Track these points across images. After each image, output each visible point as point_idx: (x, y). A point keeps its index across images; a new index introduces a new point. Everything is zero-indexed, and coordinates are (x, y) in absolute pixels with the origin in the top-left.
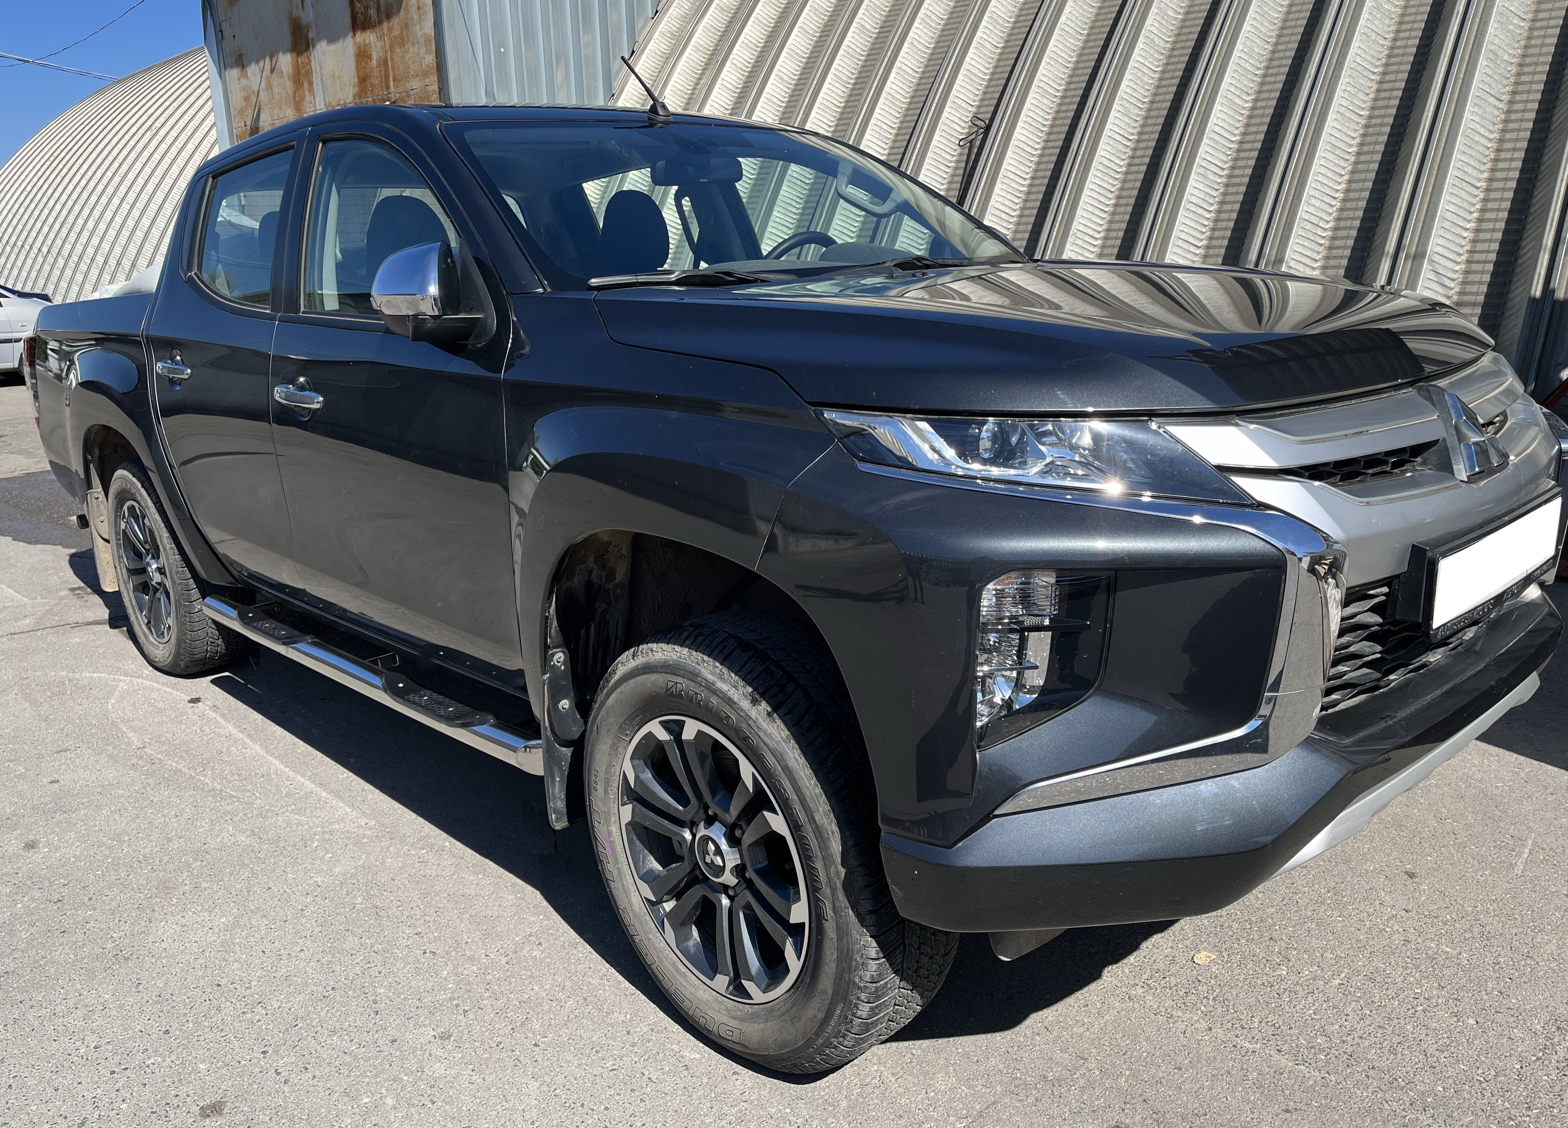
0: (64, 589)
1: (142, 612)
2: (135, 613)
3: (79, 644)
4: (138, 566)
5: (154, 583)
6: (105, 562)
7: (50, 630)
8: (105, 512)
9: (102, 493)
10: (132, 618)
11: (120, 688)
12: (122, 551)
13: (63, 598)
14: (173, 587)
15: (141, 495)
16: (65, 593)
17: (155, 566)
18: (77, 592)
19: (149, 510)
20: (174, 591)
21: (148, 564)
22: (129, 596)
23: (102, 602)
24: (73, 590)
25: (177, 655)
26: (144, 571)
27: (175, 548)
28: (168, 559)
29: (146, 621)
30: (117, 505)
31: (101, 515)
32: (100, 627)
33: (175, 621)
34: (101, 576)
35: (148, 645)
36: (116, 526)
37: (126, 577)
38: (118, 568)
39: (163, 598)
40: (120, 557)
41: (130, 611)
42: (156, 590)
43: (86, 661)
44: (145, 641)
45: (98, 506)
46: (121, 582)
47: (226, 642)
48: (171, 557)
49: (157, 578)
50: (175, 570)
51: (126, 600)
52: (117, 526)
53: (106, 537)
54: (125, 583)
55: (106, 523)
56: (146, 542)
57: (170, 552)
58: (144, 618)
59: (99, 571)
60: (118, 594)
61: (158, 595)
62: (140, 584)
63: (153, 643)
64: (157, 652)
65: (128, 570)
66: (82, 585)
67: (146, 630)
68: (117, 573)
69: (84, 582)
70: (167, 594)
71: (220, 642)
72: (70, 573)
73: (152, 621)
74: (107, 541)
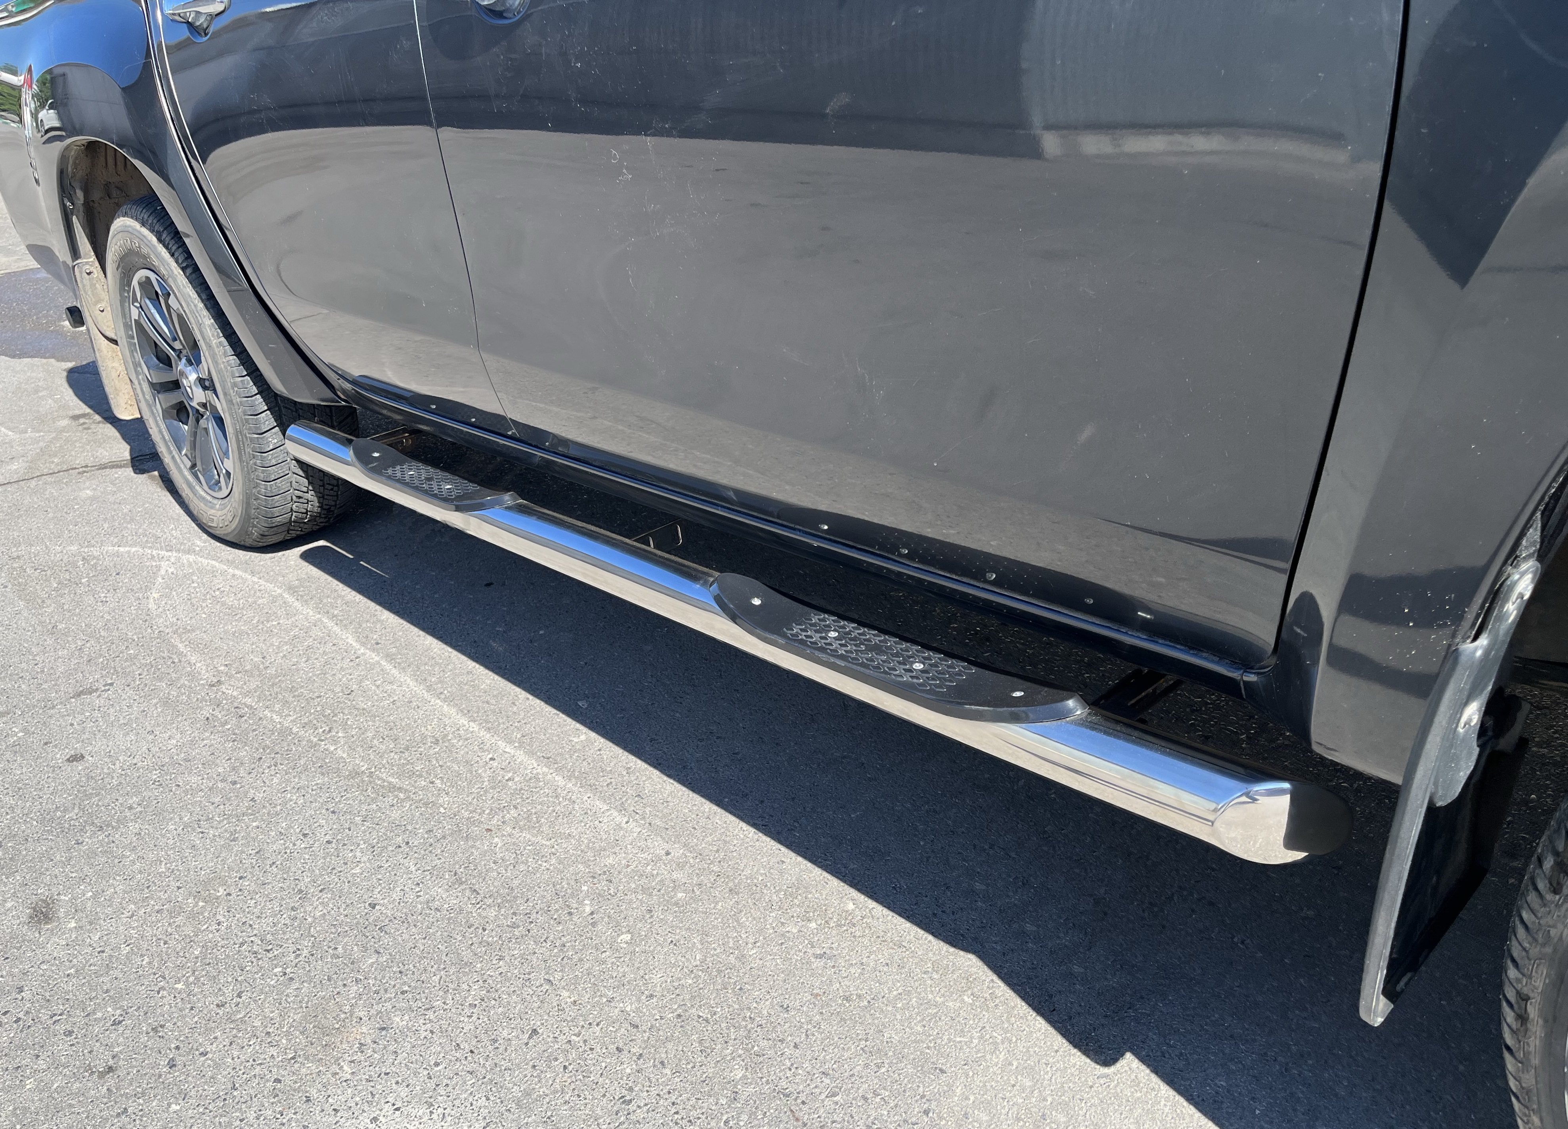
0: (63, 418)
1: (180, 450)
2: (170, 452)
3: (93, 499)
4: (167, 377)
5: (194, 404)
6: (114, 375)
7: (49, 479)
8: (104, 295)
9: (97, 264)
10: (167, 460)
11: (163, 572)
12: (138, 356)
13: (63, 430)
14: (230, 409)
15: (158, 255)
16: (65, 422)
17: (193, 377)
18: (82, 421)
19: (175, 280)
20: (231, 415)
21: (182, 373)
22: (158, 425)
23: (117, 434)
24: (76, 418)
25: (247, 519)
26: (176, 385)
27: (226, 343)
28: (216, 363)
29: (189, 464)
30: (122, 279)
31: (99, 301)
32: (120, 471)
33: (238, 464)
34: (111, 396)
35: (196, 500)
36: (124, 315)
37: (149, 396)
38: (136, 382)
39: (212, 426)
40: (136, 365)
41: (162, 449)
42: (199, 416)
43: (106, 526)
44: (191, 495)
45: (93, 286)
46: (143, 405)
47: (321, 497)
48: (222, 360)
49: (199, 396)
50: (229, 381)
51: (154, 432)
52: (126, 314)
53: (112, 335)
54: (149, 406)
55: (108, 313)
56: (175, 339)
57: (219, 351)
58: (185, 459)
59: (107, 389)
60: (140, 422)
61: (202, 422)
62: (172, 407)
63: (204, 498)
64: (213, 512)
65: (152, 385)
66: (88, 410)
67: (190, 478)
68: (134, 390)
69: (91, 407)
70: (220, 421)
71: (311, 496)
72: (69, 395)
73: (199, 464)
74: (114, 342)
